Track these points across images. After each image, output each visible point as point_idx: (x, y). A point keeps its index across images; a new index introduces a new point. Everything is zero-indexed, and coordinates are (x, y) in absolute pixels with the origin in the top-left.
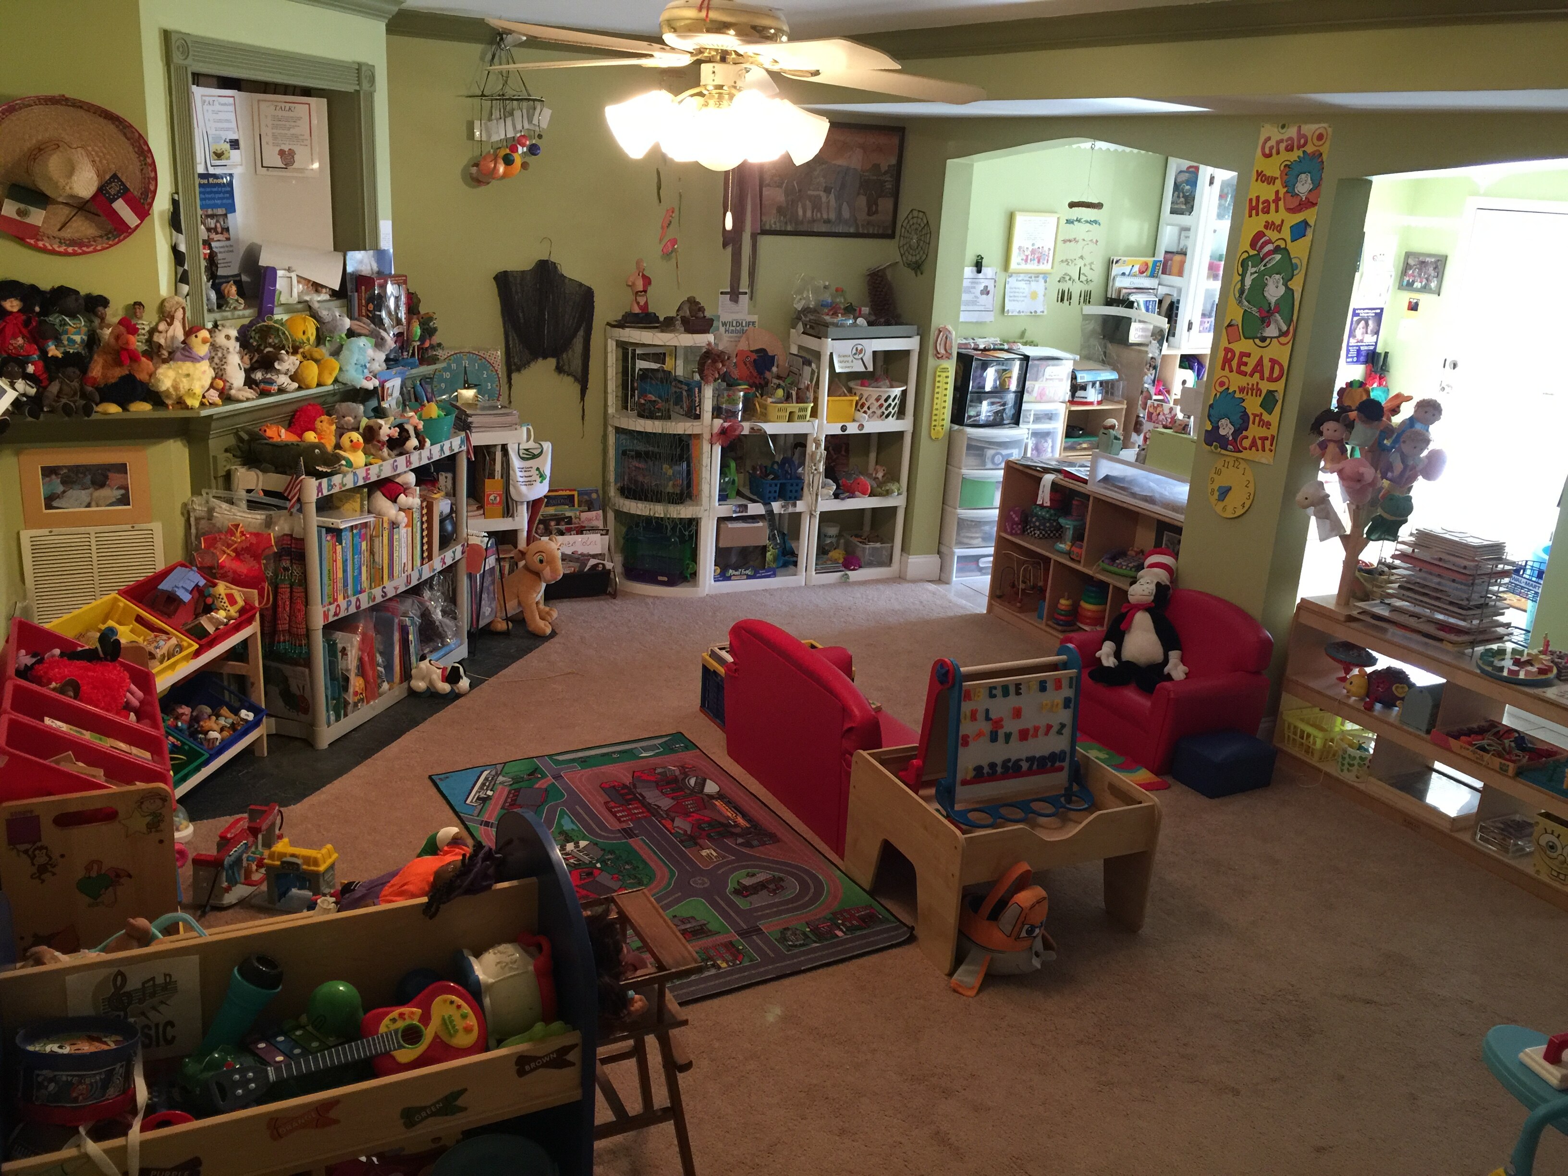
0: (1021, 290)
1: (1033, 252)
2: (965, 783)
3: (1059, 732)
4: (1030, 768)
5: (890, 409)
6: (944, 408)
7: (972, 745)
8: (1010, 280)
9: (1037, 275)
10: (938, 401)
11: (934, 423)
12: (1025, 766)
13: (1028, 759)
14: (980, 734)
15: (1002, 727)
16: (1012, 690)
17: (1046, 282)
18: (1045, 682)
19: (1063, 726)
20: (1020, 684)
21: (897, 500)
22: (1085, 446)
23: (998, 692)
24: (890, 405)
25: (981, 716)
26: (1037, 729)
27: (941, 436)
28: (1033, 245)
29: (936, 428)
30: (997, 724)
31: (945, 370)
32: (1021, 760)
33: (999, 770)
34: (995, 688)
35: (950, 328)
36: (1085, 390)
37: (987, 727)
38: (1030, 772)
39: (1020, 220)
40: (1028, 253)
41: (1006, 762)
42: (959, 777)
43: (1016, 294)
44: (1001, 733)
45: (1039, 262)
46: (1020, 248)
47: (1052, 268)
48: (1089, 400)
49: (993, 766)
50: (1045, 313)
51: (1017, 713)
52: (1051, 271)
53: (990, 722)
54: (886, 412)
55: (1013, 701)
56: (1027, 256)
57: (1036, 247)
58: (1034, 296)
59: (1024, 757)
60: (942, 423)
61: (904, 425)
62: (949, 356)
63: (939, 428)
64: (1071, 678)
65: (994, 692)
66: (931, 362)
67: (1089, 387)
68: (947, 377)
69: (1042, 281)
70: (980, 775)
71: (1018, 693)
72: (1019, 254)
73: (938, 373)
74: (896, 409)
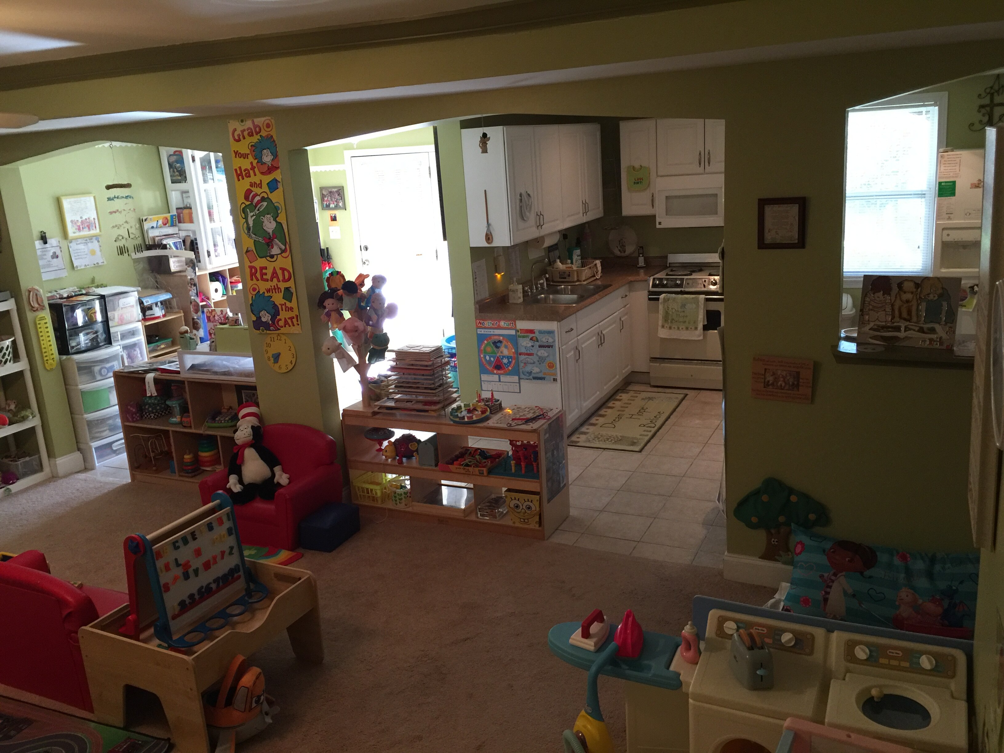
0: (83, 251)
1: (82, 222)
2: (174, 617)
3: (231, 553)
4: (218, 585)
5: (6, 357)
6: (50, 345)
7: (172, 588)
8: (71, 245)
9: (91, 238)
10: (44, 342)
11: (45, 359)
12: (214, 586)
13: (214, 581)
14: (176, 578)
15: (190, 566)
16: (189, 538)
17: (98, 241)
18: (211, 523)
19: (232, 548)
20: (194, 532)
21: (34, 422)
22: (163, 346)
23: (180, 544)
24: (5, 354)
25: (172, 565)
26: (215, 558)
27: (54, 367)
28: (81, 218)
29: (49, 362)
30: (186, 566)
31: (42, 318)
32: (210, 583)
33: (197, 597)
34: (177, 542)
35: (37, 287)
36: (152, 309)
37: (179, 572)
38: (219, 589)
39: (66, 204)
40: (79, 224)
41: (200, 591)
42: (170, 615)
43: (79, 254)
44: (191, 571)
45: (89, 228)
46: (72, 221)
47: (100, 231)
48: (157, 315)
49: (191, 596)
50: (105, 263)
51: (198, 553)
52: (100, 233)
53: (181, 567)
54: (4, 360)
55: (193, 545)
56: (79, 226)
57: (84, 218)
58: (93, 253)
59: (211, 580)
60: (52, 357)
61: (22, 365)
62: (42, 308)
63: (51, 361)
64: (228, 514)
65: (177, 545)
66: (30, 315)
67: (154, 306)
68: (46, 323)
69: (96, 242)
70: (184, 607)
71: (194, 539)
72: (73, 226)
73: (38, 322)
74: (11, 355)
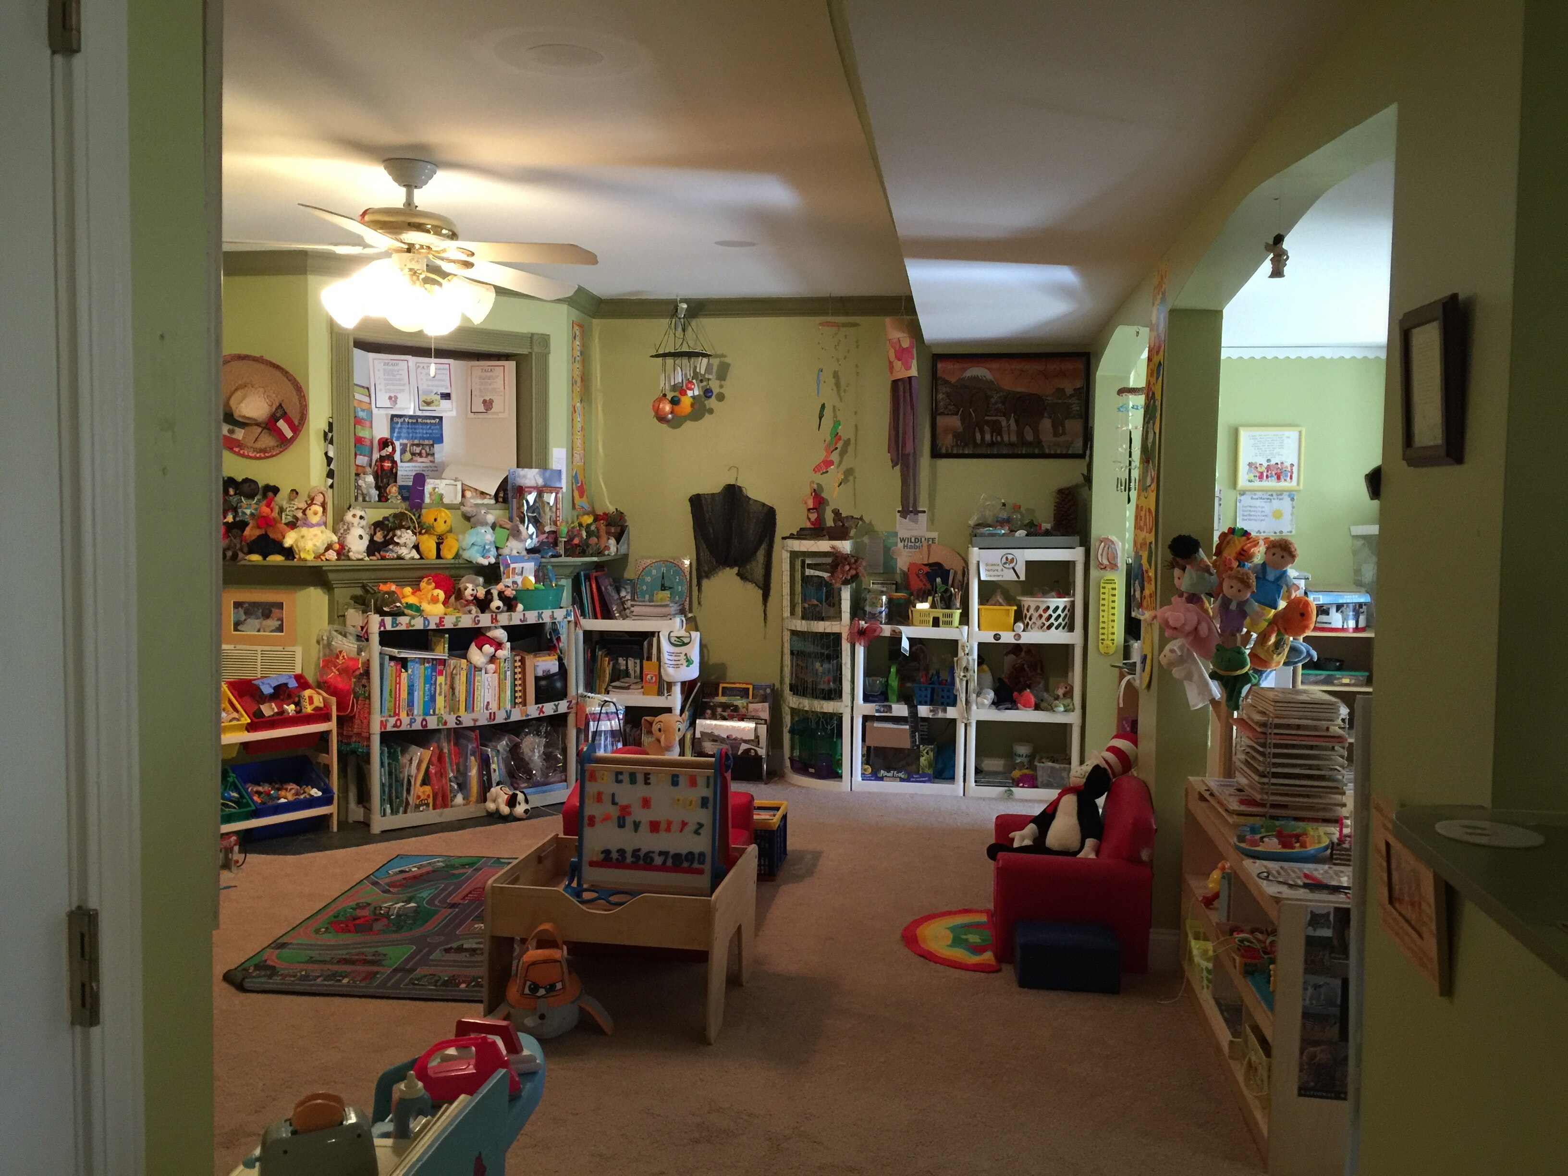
0: (1260, 509)
1: (1268, 468)
2: (592, 864)
3: (697, 832)
4: (665, 862)
5: (1060, 620)
6: (1113, 621)
7: (598, 825)
8: (1242, 498)
9: (1280, 493)
10: (1105, 614)
11: (1101, 637)
12: (658, 860)
13: (661, 853)
14: (607, 818)
15: (629, 814)
16: (640, 778)
17: (1292, 499)
18: (677, 776)
19: (701, 825)
20: (649, 774)
23: (625, 778)
25: (606, 798)
26: (669, 823)
27: (1111, 651)
28: (1268, 461)
29: (1105, 642)
30: (625, 810)
31: (1111, 581)
32: (653, 852)
33: (629, 859)
34: (621, 773)
35: (1114, 538)
36: (1328, 614)
37: (614, 812)
38: (663, 868)
39: (1243, 434)
40: (1263, 469)
41: (636, 851)
42: (586, 859)
43: (1252, 513)
44: (629, 820)
45: (1279, 478)
46: (1250, 465)
47: (1298, 484)
48: (1333, 626)
49: (622, 852)
51: (646, 803)
52: (1297, 488)
53: (617, 808)
55: (640, 790)
56: (1262, 473)
57: (1273, 462)
58: (1278, 515)
59: (657, 849)
60: (1111, 637)
62: (1113, 566)
63: (1110, 643)
64: (708, 778)
65: (620, 777)
66: (1094, 573)
68: (1114, 589)
69: (1287, 500)
70: (607, 860)
71: (647, 782)
72: (1249, 472)
73: (1102, 585)
74: (1066, 620)
